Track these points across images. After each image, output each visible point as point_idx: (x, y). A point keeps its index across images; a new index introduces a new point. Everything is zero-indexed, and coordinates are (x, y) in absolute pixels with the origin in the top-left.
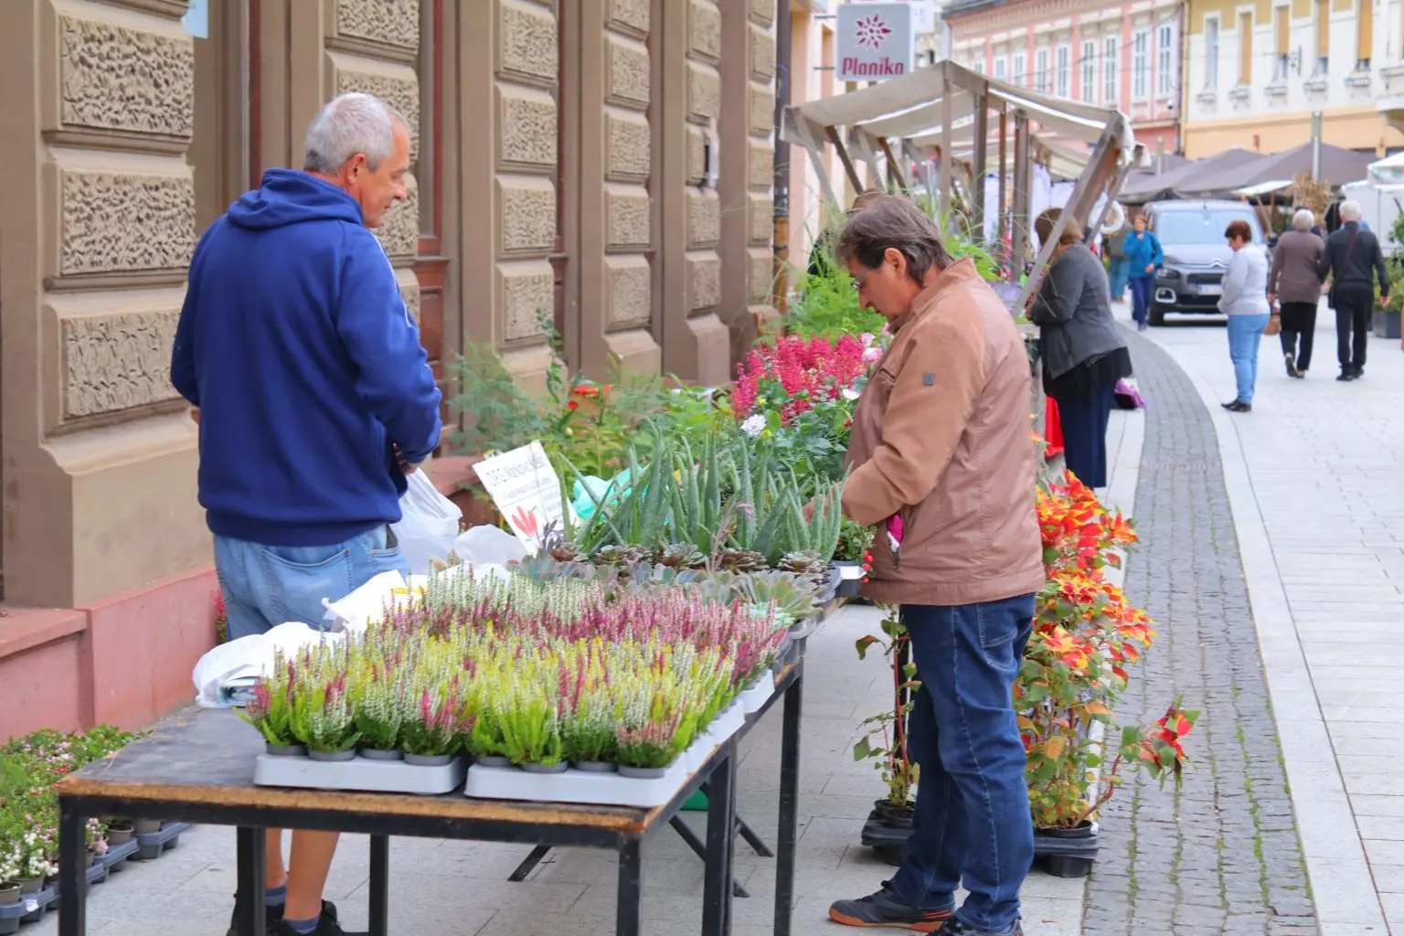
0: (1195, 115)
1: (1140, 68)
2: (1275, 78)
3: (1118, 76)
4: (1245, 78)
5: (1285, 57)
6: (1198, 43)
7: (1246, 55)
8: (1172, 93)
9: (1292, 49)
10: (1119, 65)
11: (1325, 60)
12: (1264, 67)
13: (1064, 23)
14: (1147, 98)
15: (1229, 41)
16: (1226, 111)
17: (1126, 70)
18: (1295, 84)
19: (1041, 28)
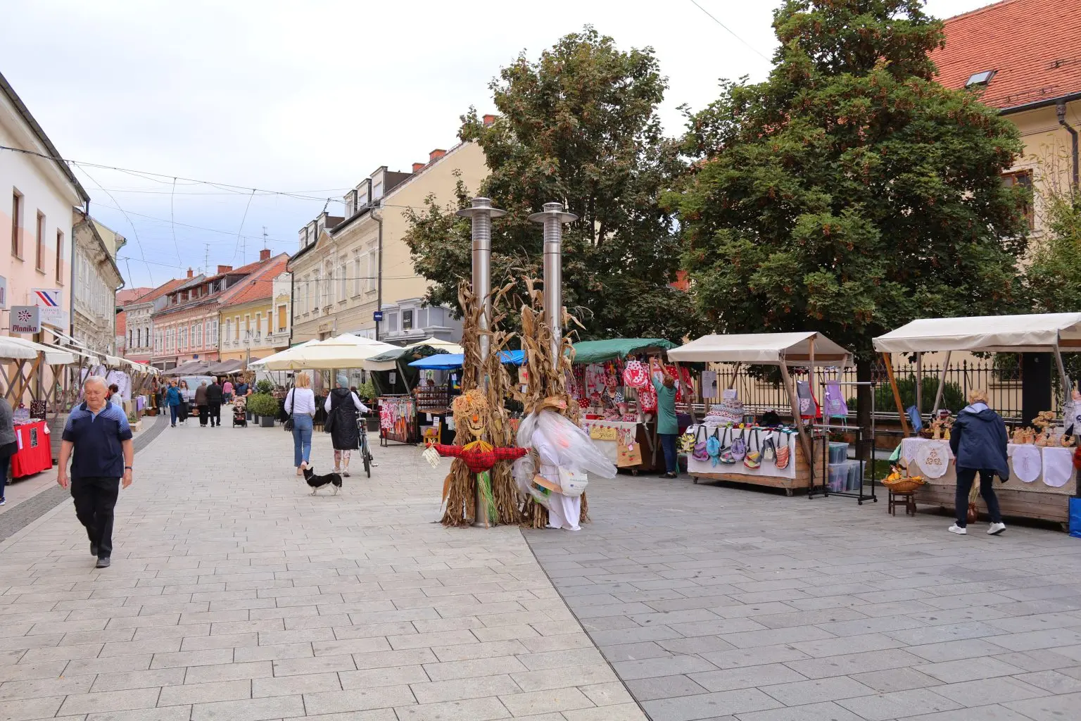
0: (224, 349)
1: (208, 334)
2: (246, 338)
3: (202, 336)
4: (238, 338)
5: (248, 331)
6: (224, 326)
7: (238, 331)
8: (217, 342)
9: (251, 328)
10: (202, 333)
11: (260, 332)
12: (243, 334)
13: (186, 320)
14: (210, 343)
15: (233, 327)
16: (232, 348)
17: (204, 335)
18: (251, 340)
19: (180, 321)
